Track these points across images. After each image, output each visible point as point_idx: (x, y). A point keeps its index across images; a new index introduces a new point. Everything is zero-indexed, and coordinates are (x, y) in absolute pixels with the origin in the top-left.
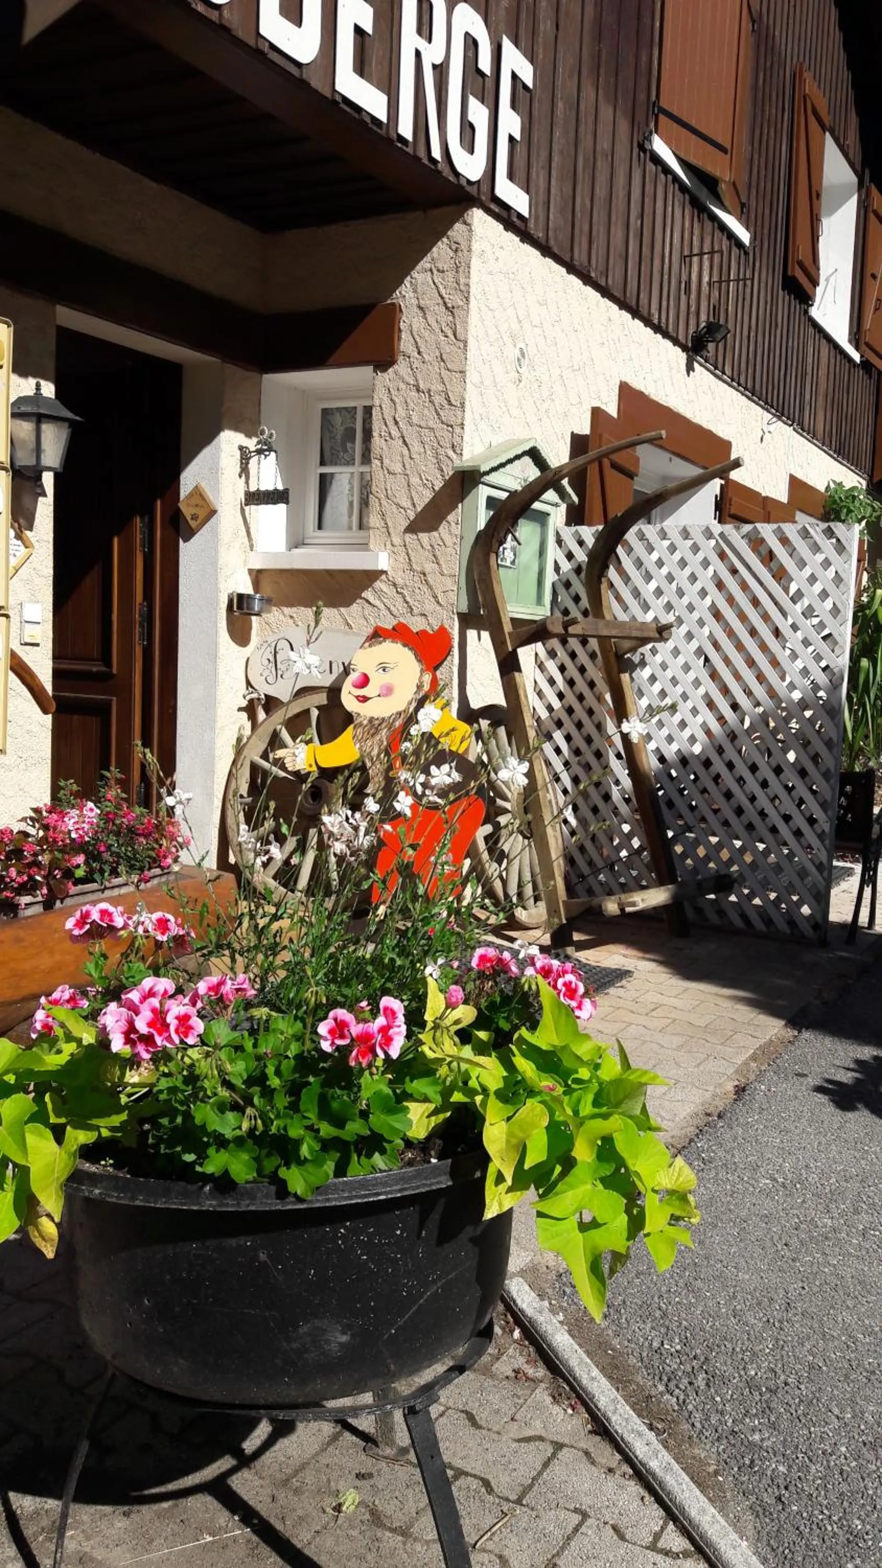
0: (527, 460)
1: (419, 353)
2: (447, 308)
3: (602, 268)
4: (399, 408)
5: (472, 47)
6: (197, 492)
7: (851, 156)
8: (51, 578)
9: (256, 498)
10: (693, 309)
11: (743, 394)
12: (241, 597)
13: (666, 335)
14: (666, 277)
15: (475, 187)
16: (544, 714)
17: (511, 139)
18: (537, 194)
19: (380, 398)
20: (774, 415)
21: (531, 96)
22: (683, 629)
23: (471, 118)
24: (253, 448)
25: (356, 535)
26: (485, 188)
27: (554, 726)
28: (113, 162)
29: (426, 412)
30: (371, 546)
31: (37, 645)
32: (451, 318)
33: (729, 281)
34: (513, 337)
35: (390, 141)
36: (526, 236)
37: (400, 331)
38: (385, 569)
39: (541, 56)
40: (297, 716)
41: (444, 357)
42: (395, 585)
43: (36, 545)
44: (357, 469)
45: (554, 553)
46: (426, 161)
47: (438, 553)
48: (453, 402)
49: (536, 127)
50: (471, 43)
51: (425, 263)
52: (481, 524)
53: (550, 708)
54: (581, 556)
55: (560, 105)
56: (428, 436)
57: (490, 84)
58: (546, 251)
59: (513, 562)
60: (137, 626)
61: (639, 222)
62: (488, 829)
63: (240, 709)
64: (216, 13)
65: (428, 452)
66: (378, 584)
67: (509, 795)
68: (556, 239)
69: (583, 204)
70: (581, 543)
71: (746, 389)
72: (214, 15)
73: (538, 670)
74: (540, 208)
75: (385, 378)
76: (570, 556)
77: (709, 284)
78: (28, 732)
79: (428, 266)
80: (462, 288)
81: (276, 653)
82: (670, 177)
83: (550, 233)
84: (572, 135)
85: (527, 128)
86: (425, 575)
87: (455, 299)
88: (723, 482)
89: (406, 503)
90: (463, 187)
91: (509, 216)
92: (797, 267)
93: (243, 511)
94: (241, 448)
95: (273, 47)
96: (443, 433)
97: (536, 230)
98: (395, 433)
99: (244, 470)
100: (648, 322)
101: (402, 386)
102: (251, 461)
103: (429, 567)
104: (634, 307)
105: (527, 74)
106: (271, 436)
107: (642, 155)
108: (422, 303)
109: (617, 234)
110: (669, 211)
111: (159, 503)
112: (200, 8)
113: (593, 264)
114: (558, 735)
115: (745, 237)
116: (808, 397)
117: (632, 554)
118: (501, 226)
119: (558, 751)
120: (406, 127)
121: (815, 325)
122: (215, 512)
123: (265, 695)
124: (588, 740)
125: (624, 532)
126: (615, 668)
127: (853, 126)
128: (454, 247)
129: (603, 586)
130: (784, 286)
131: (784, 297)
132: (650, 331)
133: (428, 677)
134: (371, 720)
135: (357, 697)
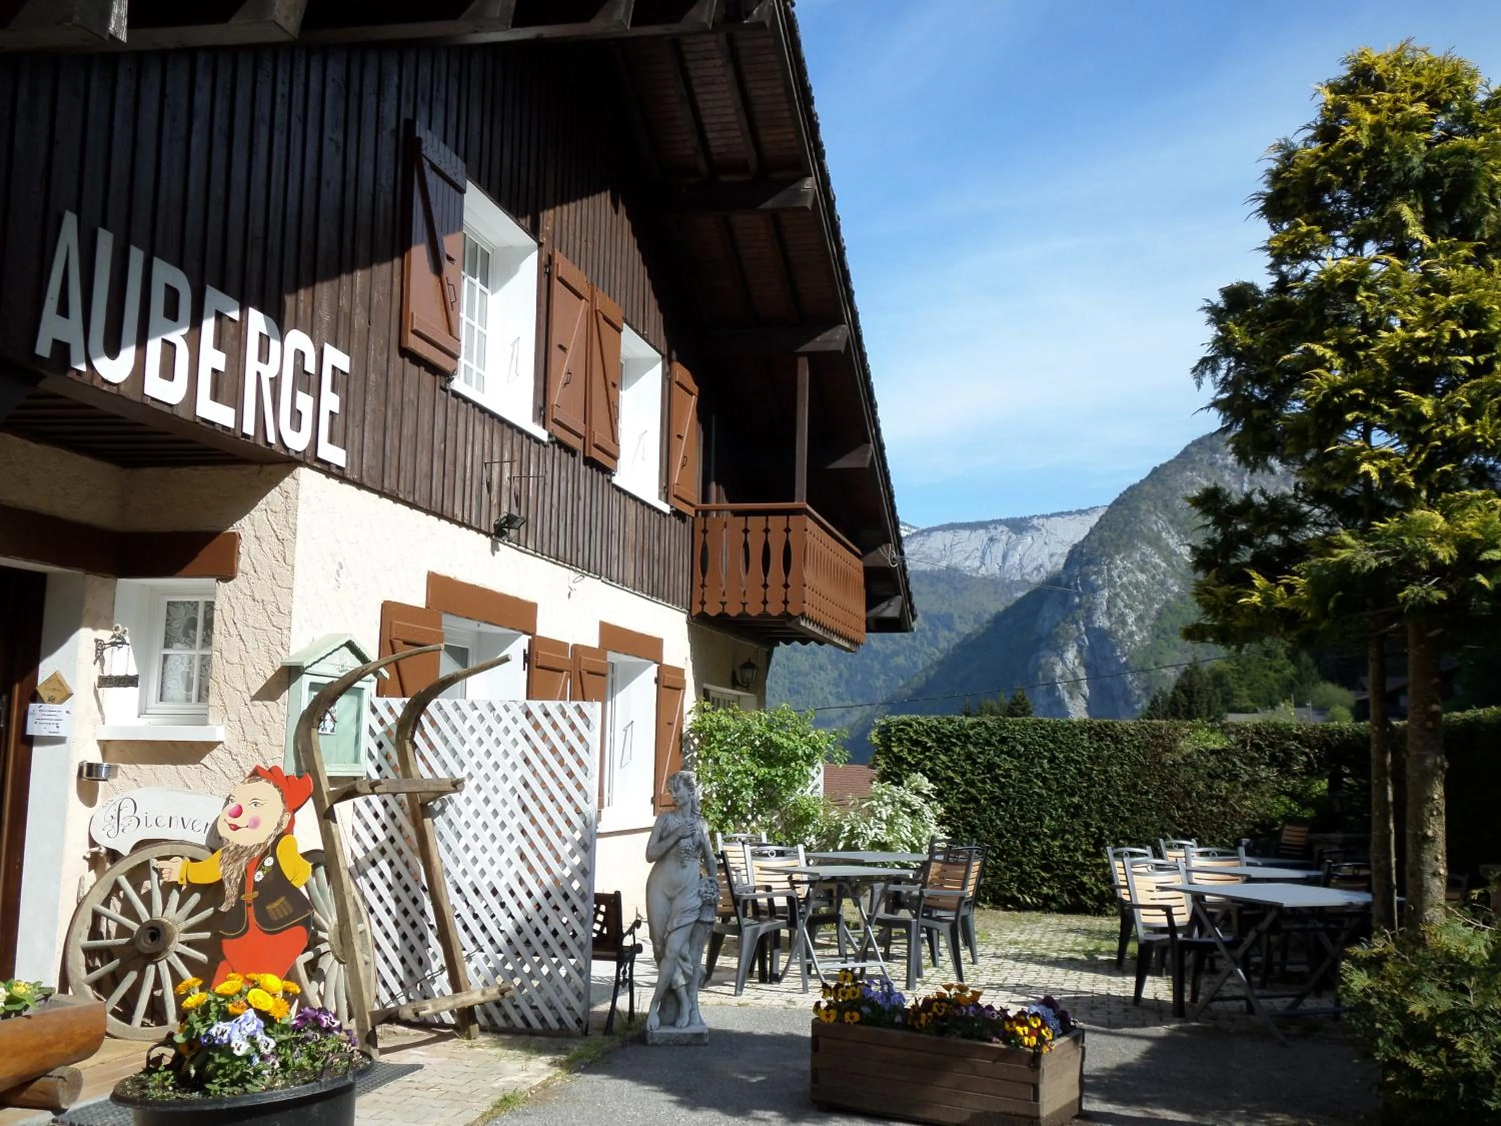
0: (346, 650)
1: (255, 571)
2: (278, 539)
3: (409, 487)
4: (238, 613)
5: (300, 358)
6: (56, 679)
7: (651, 340)
9: (106, 681)
10: (495, 503)
12: (90, 766)
13: (469, 527)
14: (468, 483)
15: (303, 453)
16: (360, 855)
17: (332, 413)
18: (353, 447)
20: (579, 572)
21: (348, 380)
22: (474, 782)
23: (299, 407)
24: (107, 641)
25: (194, 707)
26: (309, 454)
27: (369, 865)
29: (260, 616)
30: (210, 721)
32: (281, 547)
34: (332, 554)
35: (237, 439)
36: (344, 479)
37: (239, 553)
38: (222, 740)
39: (356, 347)
40: (138, 866)
41: (275, 576)
42: (230, 753)
44: (197, 652)
45: (368, 719)
47: (268, 728)
48: (283, 611)
49: (351, 398)
50: (300, 355)
51: (262, 504)
52: (305, 705)
53: (365, 849)
54: (390, 721)
55: (372, 377)
56: (261, 636)
57: (314, 380)
58: (361, 486)
59: (332, 731)
61: (443, 447)
62: (310, 955)
63: (85, 858)
64: (117, 389)
65: (261, 648)
66: (215, 752)
67: (327, 926)
68: (369, 476)
69: (392, 444)
70: (391, 710)
72: (114, 390)
73: (355, 817)
74: (355, 457)
75: (223, 589)
76: (382, 722)
77: (510, 479)
79: (264, 507)
80: (291, 525)
81: (119, 810)
82: (470, 405)
83: (364, 473)
84: (382, 395)
85: (345, 404)
86: (256, 744)
87: (286, 534)
88: (530, 638)
89: (243, 688)
90: (292, 457)
91: (329, 468)
92: (594, 449)
93: (96, 693)
94: (96, 641)
95: (153, 399)
96: (272, 631)
97: (352, 473)
98: (233, 630)
99: (100, 658)
100: (452, 520)
101: (240, 595)
102: (105, 652)
103: (261, 738)
104: (440, 512)
105: (343, 362)
106: (124, 632)
107: (444, 394)
108: (258, 534)
109: (423, 460)
110: (471, 430)
111: (17, 687)
112: (105, 388)
113: (401, 487)
114: (372, 873)
115: (543, 435)
116: (615, 552)
117: (433, 723)
118: (323, 476)
119: (373, 887)
120: (249, 428)
121: (619, 490)
122: (71, 695)
123: (107, 849)
124: (398, 876)
125: (426, 704)
126: (420, 815)
127: (652, 317)
128: (285, 495)
129: (409, 747)
130: (585, 464)
131: (586, 473)
132: (455, 527)
133: (287, 817)
134: (237, 847)
135: (230, 825)
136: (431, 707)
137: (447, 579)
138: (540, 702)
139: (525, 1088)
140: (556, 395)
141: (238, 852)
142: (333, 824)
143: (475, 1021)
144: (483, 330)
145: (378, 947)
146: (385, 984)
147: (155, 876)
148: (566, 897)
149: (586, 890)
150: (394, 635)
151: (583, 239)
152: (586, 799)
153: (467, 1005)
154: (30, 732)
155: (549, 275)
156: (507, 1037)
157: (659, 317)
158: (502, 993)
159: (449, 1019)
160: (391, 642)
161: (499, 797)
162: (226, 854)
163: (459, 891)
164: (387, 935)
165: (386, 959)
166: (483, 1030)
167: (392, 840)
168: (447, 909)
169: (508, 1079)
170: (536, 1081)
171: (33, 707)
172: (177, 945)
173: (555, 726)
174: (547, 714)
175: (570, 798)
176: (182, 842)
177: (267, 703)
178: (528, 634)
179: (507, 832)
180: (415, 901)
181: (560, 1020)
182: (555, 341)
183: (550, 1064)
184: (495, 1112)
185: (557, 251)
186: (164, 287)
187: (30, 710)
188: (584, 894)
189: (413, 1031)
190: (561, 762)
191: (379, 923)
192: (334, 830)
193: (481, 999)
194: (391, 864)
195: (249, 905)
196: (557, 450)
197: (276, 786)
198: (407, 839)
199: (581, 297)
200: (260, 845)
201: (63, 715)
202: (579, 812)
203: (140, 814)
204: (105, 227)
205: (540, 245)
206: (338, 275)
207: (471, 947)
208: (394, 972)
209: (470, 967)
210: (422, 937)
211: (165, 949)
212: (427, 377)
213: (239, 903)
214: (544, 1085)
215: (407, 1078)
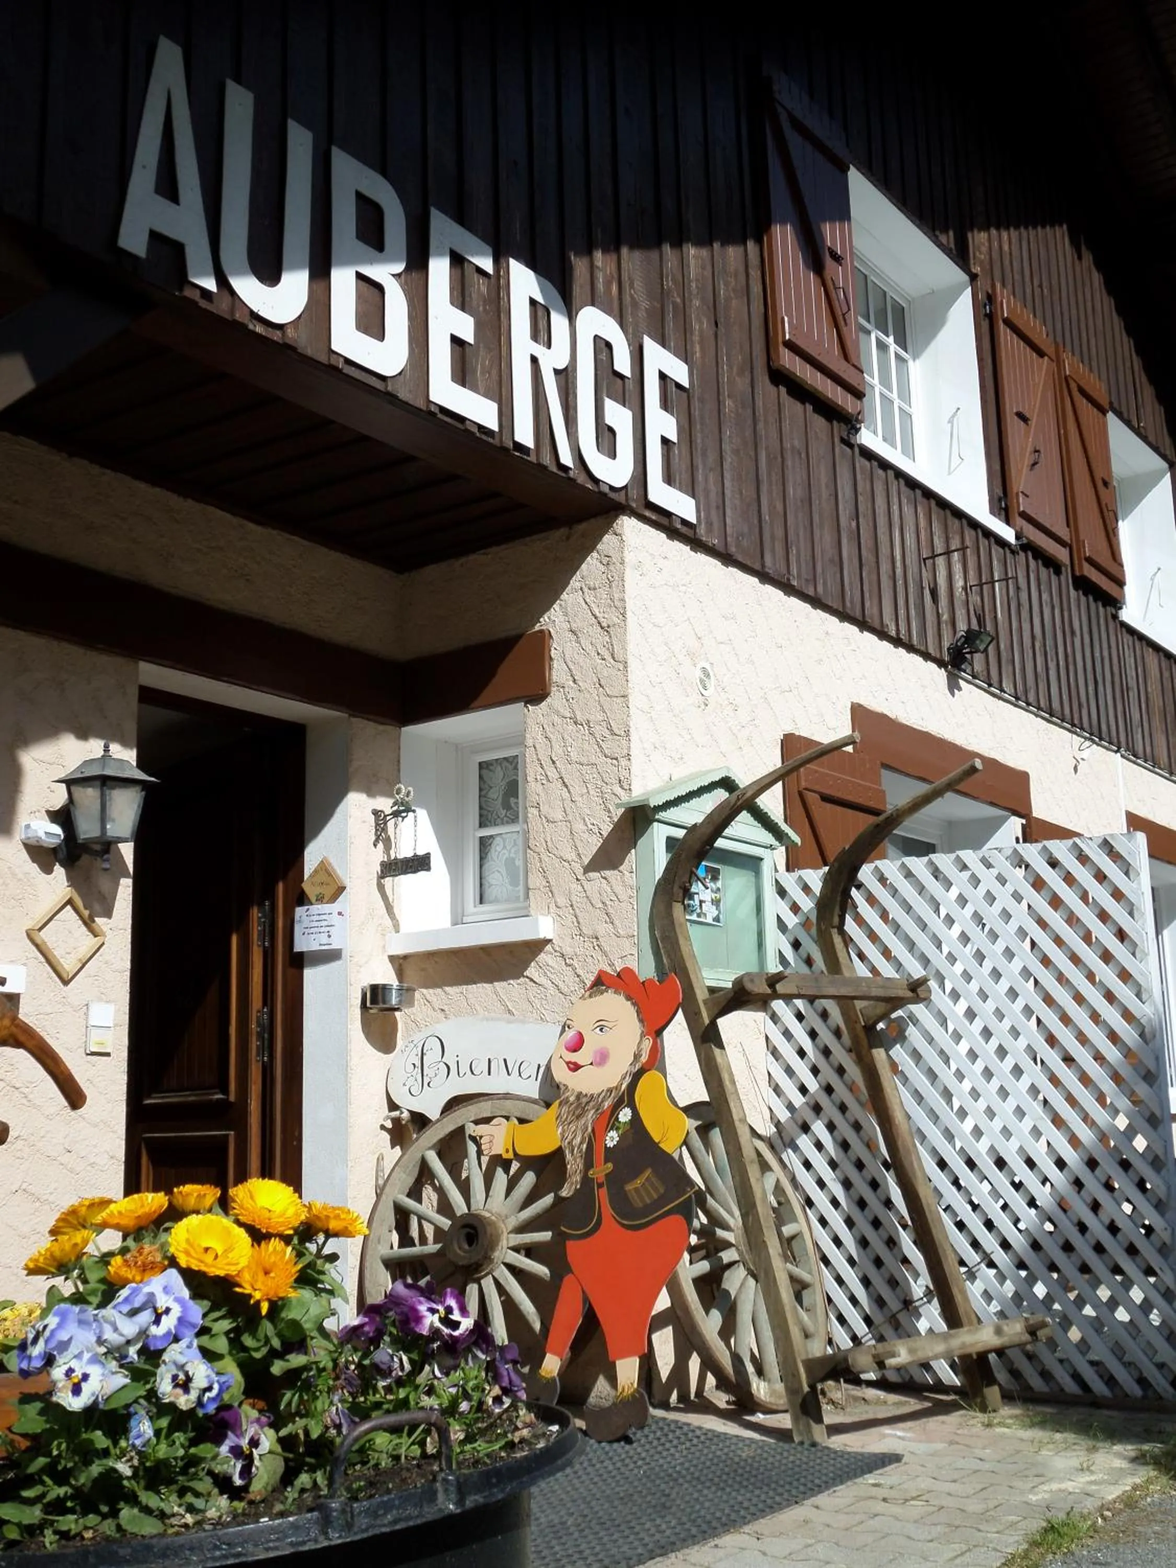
0: (716, 790)
1: (574, 681)
2: (602, 628)
3: (806, 573)
4: (556, 746)
5: (605, 349)
6: (324, 868)
7: (1151, 438)
8: (128, 973)
9: (393, 868)
10: (945, 617)
11: (1037, 716)
12: (375, 988)
13: (910, 648)
14: (900, 582)
15: (623, 492)
16: (783, 1115)
17: (665, 441)
18: (707, 496)
19: (534, 735)
20: (1086, 738)
21: (688, 397)
23: (609, 420)
24: (388, 811)
25: (523, 905)
26: (634, 493)
27: (799, 1130)
28: (211, 509)
29: (586, 746)
30: (532, 912)
31: (108, 1055)
32: (607, 639)
33: (992, 582)
34: (691, 655)
35: (506, 450)
36: (697, 544)
37: (551, 659)
38: (549, 937)
39: (698, 355)
40: (451, 1135)
41: (602, 683)
42: (563, 956)
43: (109, 934)
44: (521, 826)
45: (774, 906)
46: (554, 469)
47: (611, 911)
48: (618, 732)
49: (697, 425)
50: (603, 347)
51: (575, 582)
52: (660, 870)
53: (790, 1107)
54: (807, 904)
55: (729, 404)
56: (590, 774)
57: (630, 385)
58: (727, 559)
59: (716, 919)
60: (254, 1038)
61: (854, 524)
62: (703, 1265)
63: (383, 1127)
64: (279, 333)
65: (592, 792)
66: (542, 957)
67: (730, 1222)
68: (738, 545)
69: (772, 506)
70: (806, 889)
71: (1039, 708)
72: (276, 336)
73: (771, 1058)
74: (713, 513)
75: (536, 712)
76: (795, 908)
77: (965, 588)
78: (92, 1165)
79: (578, 585)
80: (617, 603)
81: (423, 1054)
83: (729, 539)
84: (748, 432)
85: (687, 428)
86: (597, 938)
87: (612, 618)
88: (1024, 821)
89: (571, 856)
90: (605, 495)
91: (670, 522)
92: (1086, 565)
93: (381, 888)
94: (374, 811)
95: (348, 362)
96: (607, 768)
97: (710, 537)
98: (552, 773)
99: (382, 835)
100: (882, 635)
101: (556, 719)
102: (388, 826)
103: (603, 929)
104: (860, 619)
105: (680, 372)
106: (408, 794)
107: (848, 450)
108: (574, 626)
109: (825, 538)
110: (895, 508)
111: (281, 887)
112: (259, 329)
113: (795, 571)
114: (804, 1142)
115: (1008, 534)
116: (1136, 716)
117: (871, 900)
118: (663, 536)
119: (807, 1165)
120: (524, 434)
121: (1132, 631)
122: (343, 888)
123: (410, 1112)
124: (845, 1146)
125: (856, 869)
126: (865, 1042)
127: (1149, 409)
128: (605, 560)
129: (837, 940)
130: (1076, 588)
131: (1079, 600)
132: (886, 644)
133: (647, 1044)
134: (579, 1096)
135: (568, 1063)
136: (866, 873)
137: (883, 717)
138: (1039, 846)
139: (1090, 1505)
140: (1021, 479)
141: (582, 1103)
142: (717, 1051)
143: (991, 1380)
144: (906, 407)
145: (826, 1261)
146: (841, 1319)
147: (472, 1148)
148: (1125, 1165)
149: (1160, 1152)
150: (803, 784)
151: (1036, 283)
152: (1138, 995)
153: (973, 1351)
154: (298, 948)
155: (991, 317)
156: (1048, 1410)
157: (1160, 411)
158: (1032, 1331)
159: (951, 1378)
160: (801, 795)
161: (990, 1005)
162: (565, 1109)
163: (942, 1164)
164: (837, 1242)
165: (840, 1281)
166: (1008, 1397)
167: (829, 1089)
168: (924, 1193)
169: (1055, 1486)
170: (1112, 1493)
171: (300, 911)
172: (504, 1253)
173: (1069, 879)
174: (1054, 863)
175: (1110, 997)
176: (507, 1096)
177: (608, 873)
178: (1020, 816)
179: (1009, 1062)
180: (874, 1185)
181: (1142, 1381)
182: (1010, 408)
183: (1134, 1460)
184: (1034, 1556)
185: (998, 285)
186: (353, 198)
187: (297, 918)
188: (1156, 1157)
189: (893, 1398)
190: (1087, 938)
191: (823, 1222)
192: (719, 1060)
193: (996, 1342)
194: (831, 1127)
195: (600, 1186)
196: (1032, 563)
197: (628, 998)
198: (851, 1088)
199: (1041, 354)
200: (610, 1091)
201: (335, 918)
202: (1127, 1015)
203: (450, 1059)
204: (238, 80)
205: (973, 277)
206: (658, 244)
207: (972, 1257)
208: (854, 1300)
209: (975, 1290)
210: (892, 1243)
211: (487, 1258)
212: (819, 422)
213: (586, 1181)
214: (1129, 1502)
215: (871, 1479)
